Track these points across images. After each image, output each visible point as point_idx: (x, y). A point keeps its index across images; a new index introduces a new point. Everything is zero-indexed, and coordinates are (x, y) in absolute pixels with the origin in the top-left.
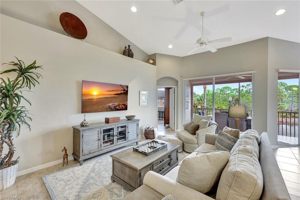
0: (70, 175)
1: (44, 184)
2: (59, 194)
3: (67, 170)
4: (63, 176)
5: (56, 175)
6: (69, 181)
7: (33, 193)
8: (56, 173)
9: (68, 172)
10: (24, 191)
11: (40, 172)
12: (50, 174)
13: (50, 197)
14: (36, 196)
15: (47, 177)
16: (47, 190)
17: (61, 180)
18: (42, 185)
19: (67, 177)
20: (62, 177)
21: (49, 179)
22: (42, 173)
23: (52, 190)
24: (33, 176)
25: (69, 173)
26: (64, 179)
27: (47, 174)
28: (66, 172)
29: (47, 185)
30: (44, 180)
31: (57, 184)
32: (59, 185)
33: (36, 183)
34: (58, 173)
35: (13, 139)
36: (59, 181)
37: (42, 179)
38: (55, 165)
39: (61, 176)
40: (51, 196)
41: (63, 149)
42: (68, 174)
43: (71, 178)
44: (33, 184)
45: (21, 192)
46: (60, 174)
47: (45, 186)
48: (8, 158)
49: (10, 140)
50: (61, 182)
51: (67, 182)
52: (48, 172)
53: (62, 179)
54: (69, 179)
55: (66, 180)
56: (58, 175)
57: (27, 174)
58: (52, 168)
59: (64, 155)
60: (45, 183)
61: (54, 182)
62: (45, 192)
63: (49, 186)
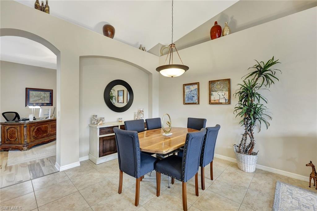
0: (312, 202)
1: (275, 189)
2: (284, 210)
3: (312, 195)
4: (301, 196)
5: (293, 190)
6: (306, 208)
7: (262, 189)
8: (294, 188)
9: (312, 197)
10: (257, 182)
11: (278, 177)
12: (287, 185)
13: (273, 204)
14: (262, 193)
15: (282, 185)
16: (274, 196)
17: (295, 198)
18: (272, 189)
19: (306, 202)
20: (299, 197)
21: (283, 188)
22: (281, 178)
23: (279, 200)
24: (271, 176)
25: (312, 199)
26: (300, 201)
27: (284, 183)
28: (309, 196)
29: (277, 192)
30: (277, 186)
31: (288, 199)
32: (289, 201)
33: (269, 184)
34: (297, 189)
35: (254, 133)
36: (293, 198)
37: (276, 183)
38: (299, 180)
39: (299, 195)
40: (275, 203)
41: (308, 163)
42: (310, 199)
43: (312, 207)
44: (266, 182)
45: (254, 182)
46: (298, 192)
47: (275, 191)
48: (250, 148)
49: (251, 132)
50: (294, 200)
51: (302, 207)
52: (287, 181)
53: (298, 198)
54: (307, 205)
55: (303, 204)
56: (296, 192)
57: (267, 171)
58: (294, 181)
59: (312, 173)
60: (277, 188)
61: (286, 195)
62: (272, 196)
63: (279, 194)
